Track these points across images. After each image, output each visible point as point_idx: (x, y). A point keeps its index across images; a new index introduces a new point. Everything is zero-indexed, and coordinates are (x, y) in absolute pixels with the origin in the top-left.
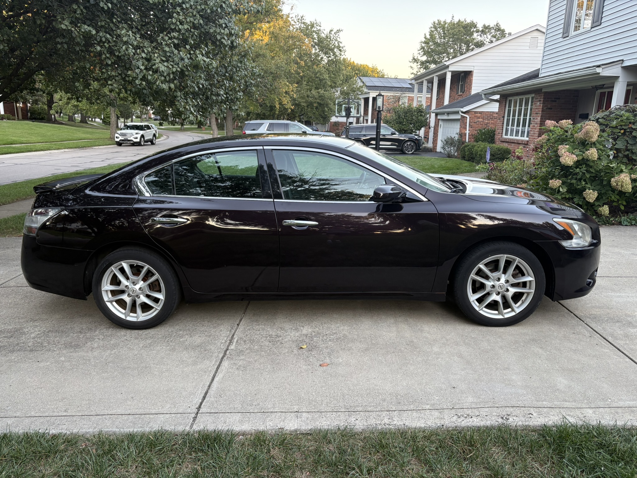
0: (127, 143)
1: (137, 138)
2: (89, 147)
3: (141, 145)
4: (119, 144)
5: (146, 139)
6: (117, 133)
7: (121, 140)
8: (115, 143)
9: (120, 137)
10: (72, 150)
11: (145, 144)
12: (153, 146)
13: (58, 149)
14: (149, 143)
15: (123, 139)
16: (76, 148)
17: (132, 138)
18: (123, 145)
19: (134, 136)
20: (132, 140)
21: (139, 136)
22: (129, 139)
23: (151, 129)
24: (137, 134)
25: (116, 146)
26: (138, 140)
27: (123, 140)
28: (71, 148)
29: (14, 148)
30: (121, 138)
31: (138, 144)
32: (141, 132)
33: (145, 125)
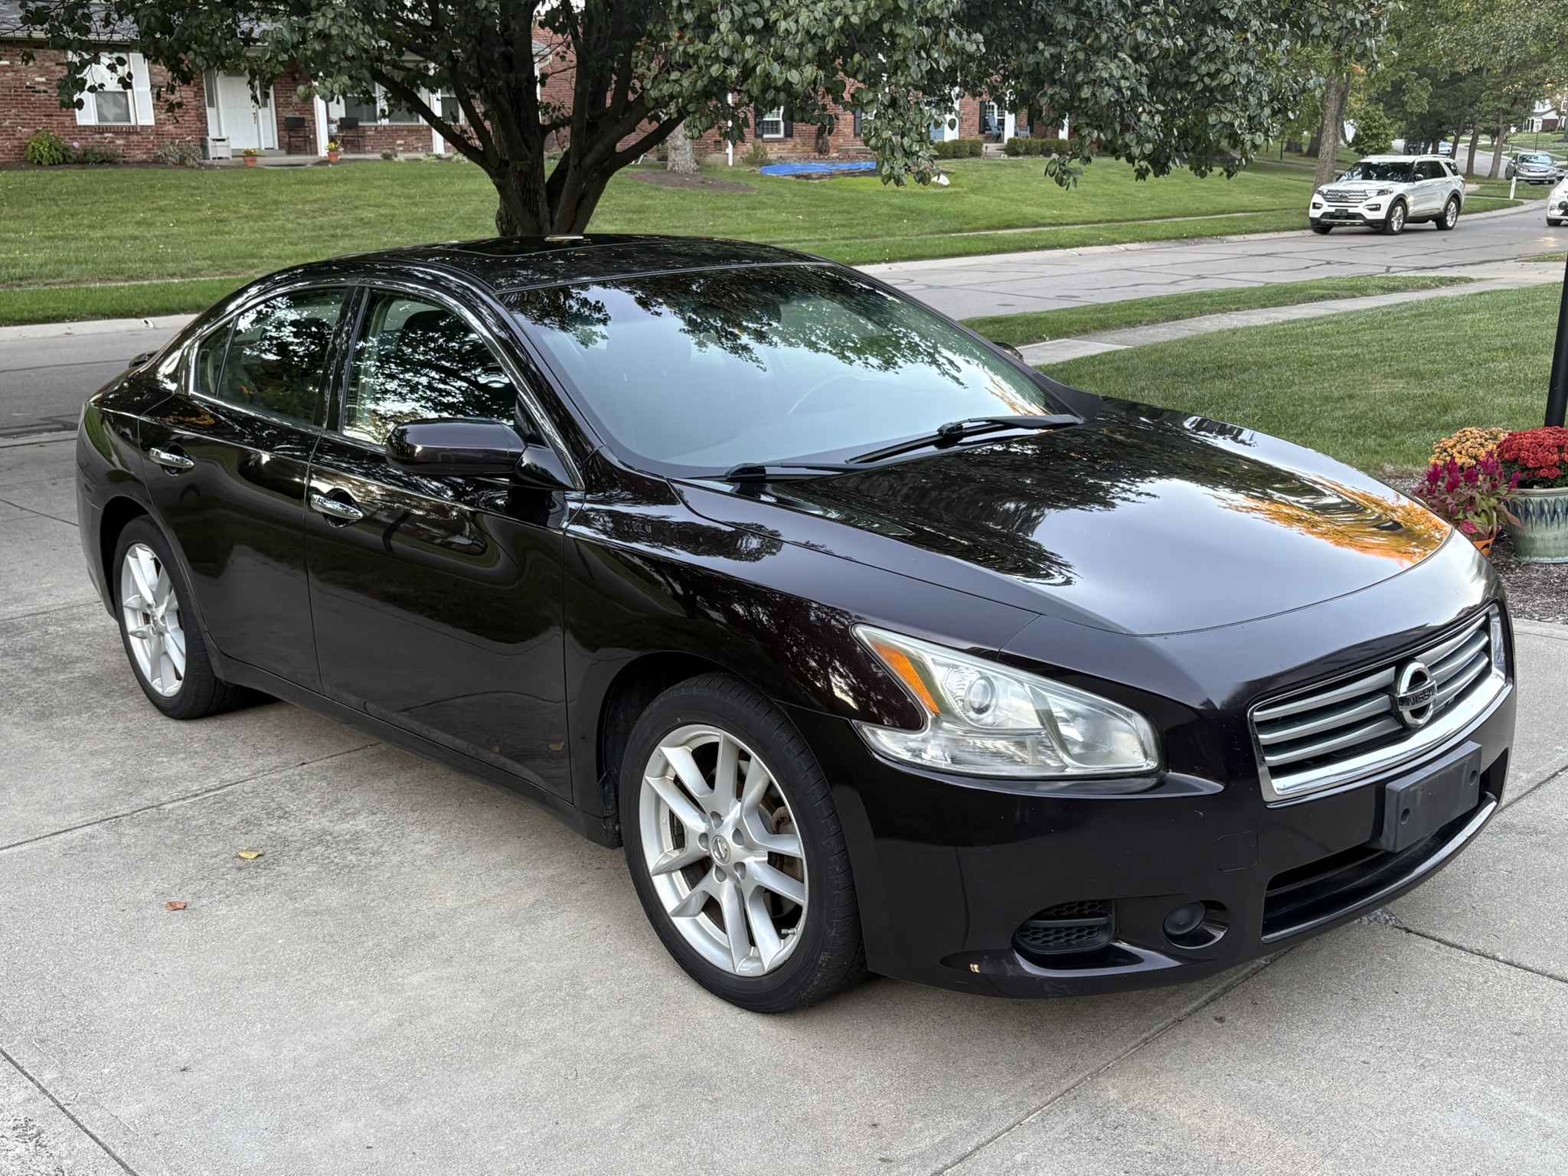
0: (1344, 225)
1: (1377, 208)
2: (1211, 236)
3: (1393, 233)
4: (1322, 227)
5: (1412, 210)
6: (1319, 192)
7: (1325, 215)
8: (1309, 223)
9: (1325, 204)
10: (1152, 245)
11: (1408, 226)
12: (1443, 234)
13: (1114, 242)
14: (1431, 224)
15: (1332, 210)
16: (1168, 239)
17: (1361, 209)
18: (1334, 230)
19: (1369, 202)
20: (1360, 216)
21: (1385, 201)
22: (1351, 210)
23: (1444, 175)
24: (1381, 192)
25: (1310, 232)
26: (1381, 215)
27: (1331, 215)
28: (1154, 239)
29: (987, 239)
30: (1327, 208)
31: (1380, 228)
32: (1399, 188)
33: (1420, 164)
